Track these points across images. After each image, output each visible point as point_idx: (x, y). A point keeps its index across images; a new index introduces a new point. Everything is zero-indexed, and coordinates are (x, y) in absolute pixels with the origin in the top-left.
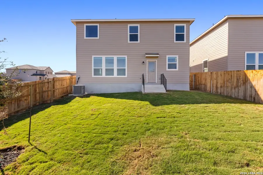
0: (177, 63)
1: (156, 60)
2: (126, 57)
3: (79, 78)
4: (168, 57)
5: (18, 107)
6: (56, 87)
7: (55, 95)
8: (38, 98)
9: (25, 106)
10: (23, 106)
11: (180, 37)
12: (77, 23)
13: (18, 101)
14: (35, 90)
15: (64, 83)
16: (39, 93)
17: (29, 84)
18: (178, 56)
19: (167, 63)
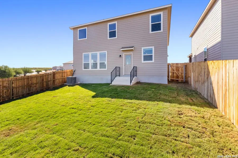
0: (153, 54)
1: (132, 53)
2: (106, 52)
3: (75, 71)
4: (143, 49)
5: (29, 90)
6: (56, 78)
7: (56, 83)
8: (45, 85)
9: (34, 91)
10: (32, 90)
11: (156, 27)
12: (74, 29)
13: (29, 87)
14: (43, 80)
15: (65, 75)
16: (46, 82)
17: (38, 76)
18: (154, 47)
19: (143, 55)
